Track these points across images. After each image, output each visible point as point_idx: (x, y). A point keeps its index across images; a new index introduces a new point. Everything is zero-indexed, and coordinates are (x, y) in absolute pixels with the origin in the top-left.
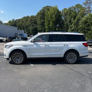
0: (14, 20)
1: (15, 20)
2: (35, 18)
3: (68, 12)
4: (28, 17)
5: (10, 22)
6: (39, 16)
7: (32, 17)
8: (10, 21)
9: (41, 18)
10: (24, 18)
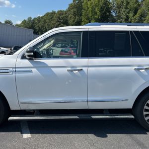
0: (30, 18)
1: (33, 19)
2: (66, 13)
3: (123, 2)
4: (54, 13)
5: (24, 22)
6: (72, 10)
7: (61, 13)
8: (25, 20)
9: (75, 15)
10: (47, 14)
